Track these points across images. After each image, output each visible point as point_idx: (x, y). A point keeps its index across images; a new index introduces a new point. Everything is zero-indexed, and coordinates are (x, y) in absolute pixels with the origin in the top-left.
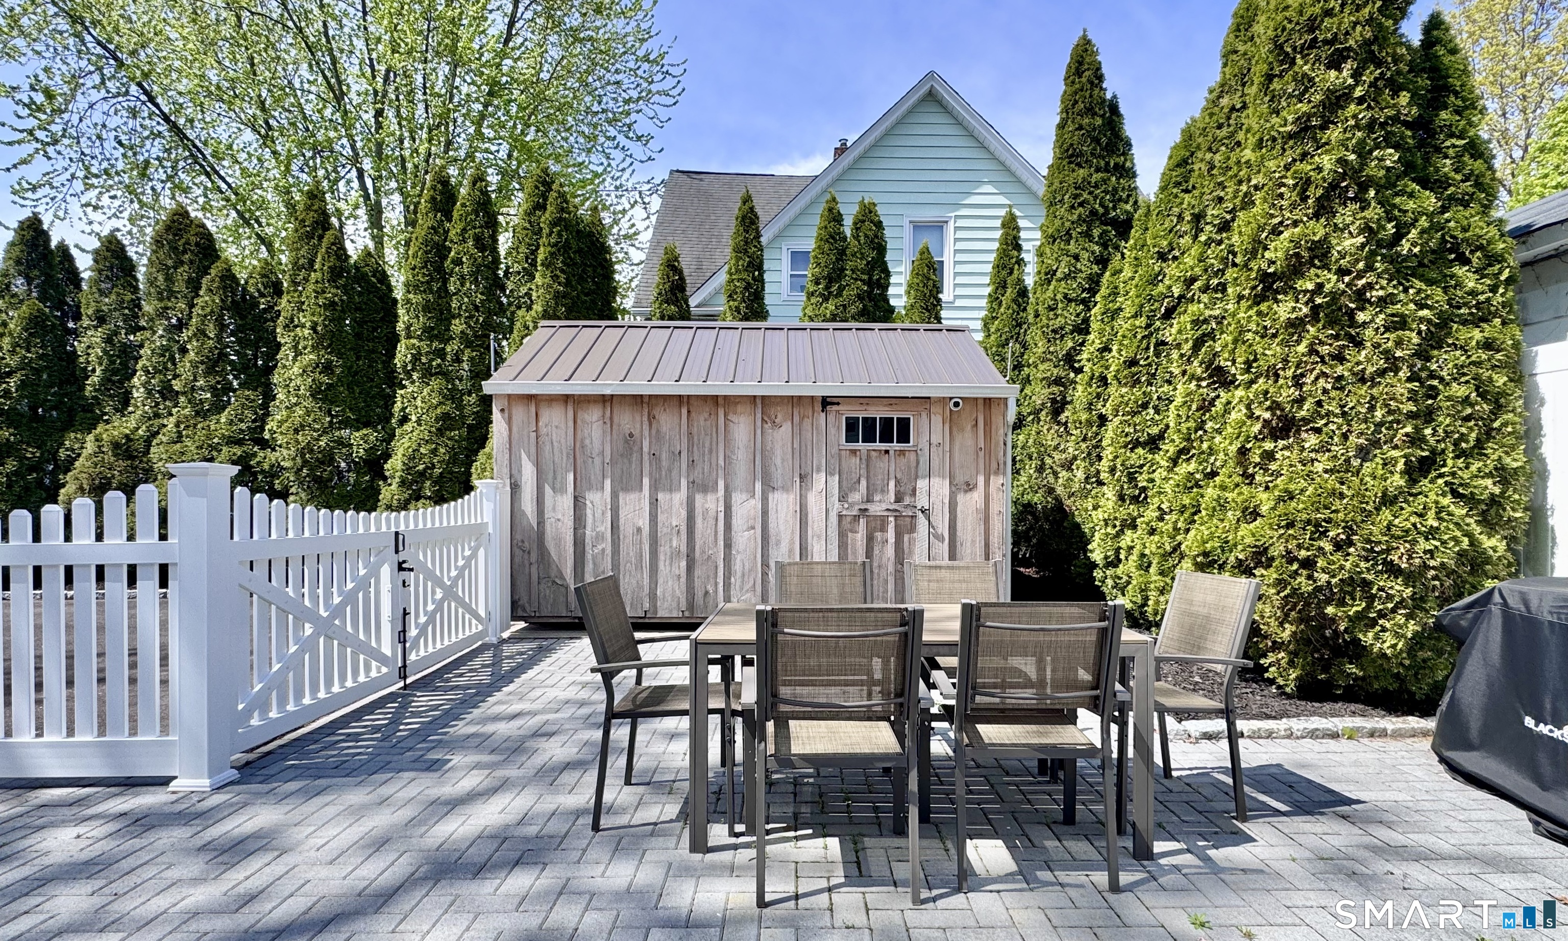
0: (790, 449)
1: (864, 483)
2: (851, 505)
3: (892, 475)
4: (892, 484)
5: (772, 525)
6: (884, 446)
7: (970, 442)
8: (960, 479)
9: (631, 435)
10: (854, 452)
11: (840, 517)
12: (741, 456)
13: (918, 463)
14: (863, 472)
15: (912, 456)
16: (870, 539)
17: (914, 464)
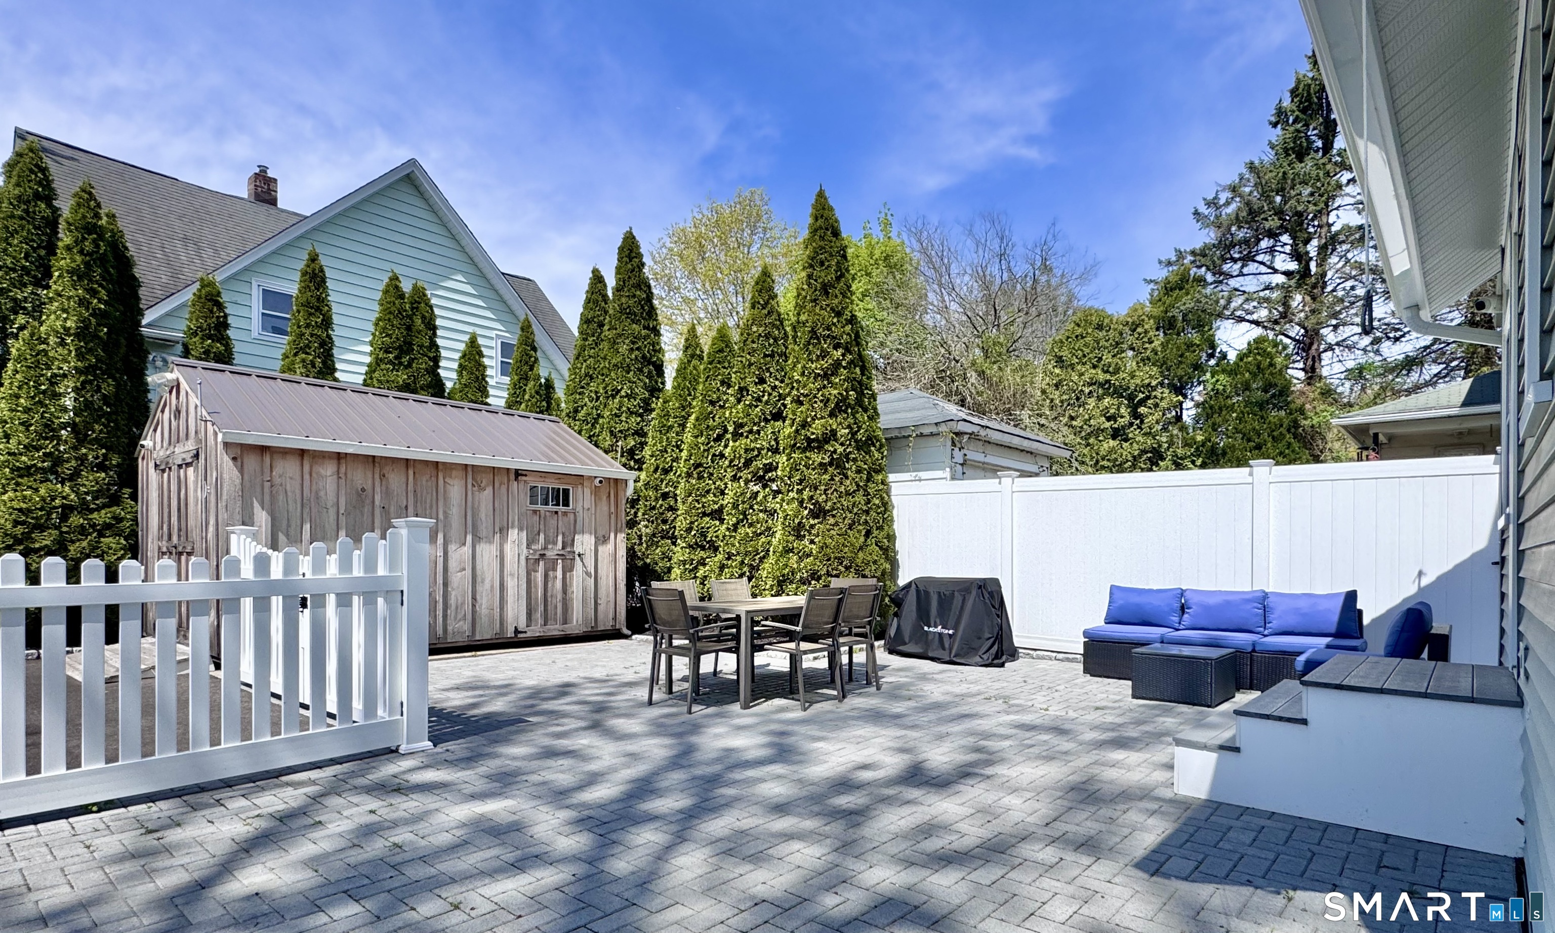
0: (492, 508)
1: (542, 536)
2: (535, 551)
3: (560, 531)
4: (560, 538)
5: (478, 567)
6: (556, 508)
7: (605, 508)
8: (601, 533)
9: (363, 490)
10: (535, 512)
11: (527, 559)
12: (455, 512)
13: (575, 521)
14: (542, 527)
15: (572, 516)
16: (546, 576)
17: (572, 522)
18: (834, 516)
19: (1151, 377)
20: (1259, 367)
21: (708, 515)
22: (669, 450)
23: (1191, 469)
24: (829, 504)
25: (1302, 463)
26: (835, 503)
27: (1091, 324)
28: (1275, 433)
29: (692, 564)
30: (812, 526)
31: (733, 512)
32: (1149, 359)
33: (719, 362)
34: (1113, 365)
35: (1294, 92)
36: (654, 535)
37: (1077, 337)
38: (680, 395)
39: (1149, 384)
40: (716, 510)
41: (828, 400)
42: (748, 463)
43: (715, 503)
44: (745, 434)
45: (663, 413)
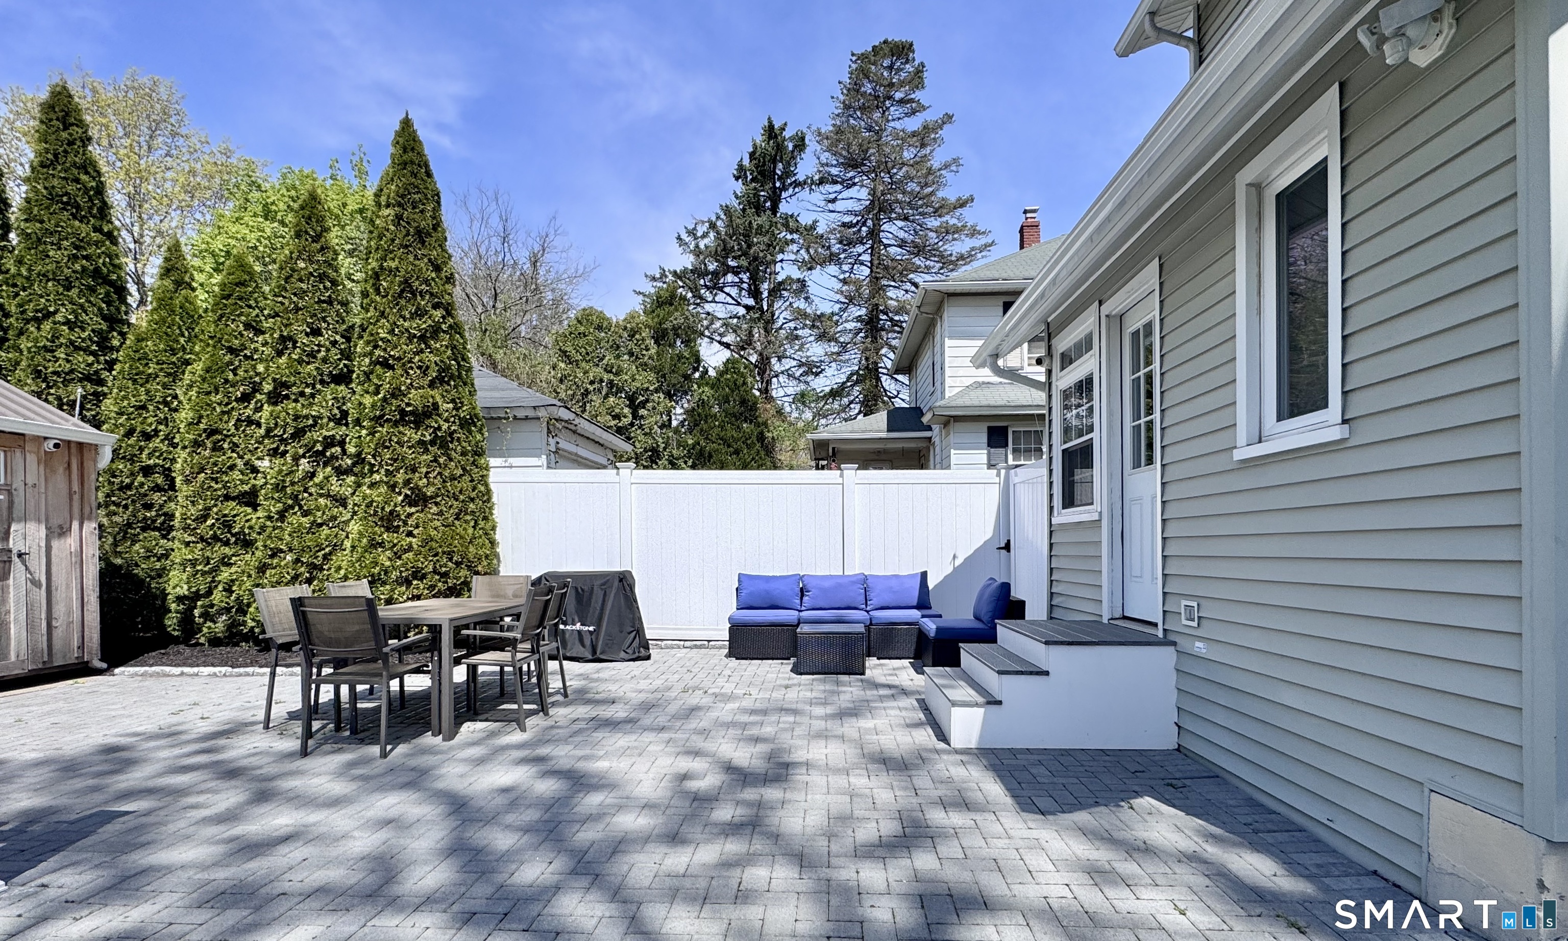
7: (63, 485)
8: (56, 522)
13: (12, 503)
18: (436, 504)
19: (649, 382)
20: (736, 384)
21: (233, 499)
22: (151, 408)
23: (683, 469)
24: (432, 489)
25: (766, 469)
26: (439, 489)
27: (592, 324)
28: (749, 442)
29: (208, 563)
30: (410, 515)
31: (276, 495)
32: (646, 365)
33: (241, 299)
34: (616, 367)
35: (752, 155)
36: (129, 525)
37: (579, 334)
38: (166, 333)
39: (647, 389)
40: (246, 492)
41: (428, 367)
42: (298, 434)
43: (242, 482)
44: (293, 397)
45: (137, 356)
